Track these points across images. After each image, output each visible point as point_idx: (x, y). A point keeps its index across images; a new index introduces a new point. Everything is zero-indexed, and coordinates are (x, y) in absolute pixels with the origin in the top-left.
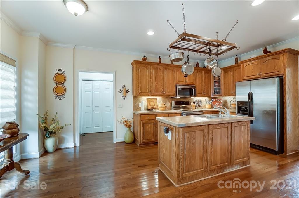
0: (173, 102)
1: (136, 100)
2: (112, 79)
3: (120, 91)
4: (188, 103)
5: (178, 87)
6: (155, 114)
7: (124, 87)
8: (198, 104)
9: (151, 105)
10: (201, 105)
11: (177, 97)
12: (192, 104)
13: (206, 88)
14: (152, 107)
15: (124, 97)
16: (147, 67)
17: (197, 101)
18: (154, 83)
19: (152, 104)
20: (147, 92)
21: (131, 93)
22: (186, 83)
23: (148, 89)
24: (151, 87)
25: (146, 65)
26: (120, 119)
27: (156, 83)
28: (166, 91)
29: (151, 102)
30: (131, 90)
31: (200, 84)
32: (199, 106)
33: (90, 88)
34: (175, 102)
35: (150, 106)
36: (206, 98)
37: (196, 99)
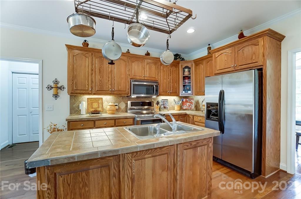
0: (129, 102)
1: (75, 100)
2: (37, 71)
3: (50, 88)
4: (150, 104)
5: (132, 83)
6: (93, 120)
7: (56, 82)
8: (163, 104)
9: (94, 107)
10: (167, 107)
11: (133, 97)
12: (155, 105)
13: (173, 86)
14: (94, 109)
15: (56, 96)
16: (87, 55)
17: (163, 101)
18: (97, 77)
19: (95, 105)
20: (87, 89)
21: (66, 90)
22: (146, 78)
23: (88, 85)
24: (92, 82)
25: (86, 52)
26: (47, 125)
27: (100, 77)
28: (116, 89)
29: (95, 102)
30: (66, 86)
31: (165, 80)
32: (165, 108)
33: (25, 84)
34: (131, 102)
35: (92, 108)
36: (176, 98)
37: (161, 98)
